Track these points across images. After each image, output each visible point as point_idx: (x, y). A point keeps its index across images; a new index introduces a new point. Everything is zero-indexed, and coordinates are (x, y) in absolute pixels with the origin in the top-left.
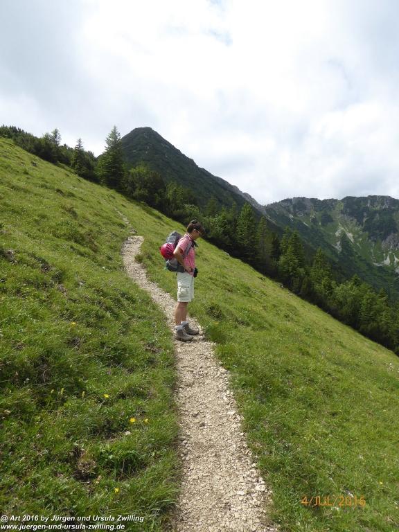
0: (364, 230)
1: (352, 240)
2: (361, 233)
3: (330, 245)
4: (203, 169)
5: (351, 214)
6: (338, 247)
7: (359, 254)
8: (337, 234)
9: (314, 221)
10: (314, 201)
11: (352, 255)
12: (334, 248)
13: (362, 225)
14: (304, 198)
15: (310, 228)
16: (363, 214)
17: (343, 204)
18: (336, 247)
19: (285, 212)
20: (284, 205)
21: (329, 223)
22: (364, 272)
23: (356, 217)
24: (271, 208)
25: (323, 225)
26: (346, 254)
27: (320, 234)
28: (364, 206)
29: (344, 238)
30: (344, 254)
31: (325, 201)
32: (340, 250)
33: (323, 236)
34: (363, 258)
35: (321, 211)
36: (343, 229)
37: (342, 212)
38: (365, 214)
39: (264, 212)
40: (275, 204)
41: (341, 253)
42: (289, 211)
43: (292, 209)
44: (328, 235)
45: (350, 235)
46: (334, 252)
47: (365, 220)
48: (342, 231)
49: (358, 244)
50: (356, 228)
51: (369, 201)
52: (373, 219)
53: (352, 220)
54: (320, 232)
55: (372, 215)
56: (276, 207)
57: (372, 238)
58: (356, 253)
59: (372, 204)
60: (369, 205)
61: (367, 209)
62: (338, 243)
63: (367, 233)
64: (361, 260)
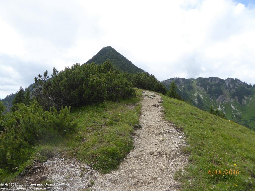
0: (208, 93)
1: (202, 98)
2: (206, 95)
3: (192, 101)
5: (201, 86)
7: (206, 105)
8: (195, 95)
9: (184, 89)
10: (183, 79)
11: (203, 105)
12: (194, 102)
13: (207, 91)
14: (179, 78)
15: (182, 92)
16: (207, 86)
17: (197, 81)
18: (195, 101)
20: (170, 81)
21: (191, 90)
23: (203, 87)
24: (164, 83)
25: (188, 91)
26: (200, 105)
28: (207, 82)
29: (198, 97)
31: (189, 79)
32: (197, 103)
33: (189, 96)
35: (187, 84)
36: (197, 92)
37: (197, 85)
40: (166, 81)
41: (198, 104)
44: (191, 96)
45: (201, 96)
46: (194, 104)
47: (208, 89)
48: (197, 94)
49: (205, 100)
50: (204, 92)
51: (209, 80)
52: (212, 88)
53: (202, 89)
54: (187, 94)
55: (211, 86)
56: (166, 82)
57: (212, 97)
58: (205, 104)
59: (211, 81)
60: (209, 82)
61: (208, 84)
62: (196, 99)
63: (209, 95)
64: (207, 108)
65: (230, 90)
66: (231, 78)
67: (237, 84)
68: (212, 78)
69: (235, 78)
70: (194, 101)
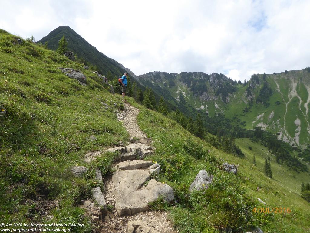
0: (191, 90)
1: (185, 96)
2: (189, 92)
3: (174, 98)
4: (102, 53)
5: (184, 82)
6: (178, 99)
7: (189, 103)
8: (177, 92)
9: (165, 85)
10: (165, 74)
11: (185, 104)
13: (190, 88)
14: (160, 72)
15: (163, 88)
16: (190, 82)
17: (180, 76)
18: (177, 99)
19: (149, 80)
20: (149, 75)
21: (173, 86)
22: (191, 113)
23: (187, 84)
24: (141, 77)
25: (170, 87)
27: (168, 92)
28: (190, 77)
29: (181, 94)
30: (181, 104)
31: (171, 74)
32: (179, 101)
33: (170, 93)
34: (191, 105)
35: (169, 79)
36: (180, 89)
37: (180, 80)
38: (192, 82)
39: (138, 80)
40: (144, 75)
42: (152, 80)
43: (153, 78)
44: (173, 93)
45: (184, 93)
46: (176, 102)
47: (191, 85)
48: (180, 91)
49: (188, 98)
50: (187, 89)
51: (194, 75)
52: (195, 84)
53: (185, 85)
54: (168, 91)
55: (195, 82)
56: (145, 77)
57: (195, 94)
58: (187, 103)
59: (195, 77)
60: (193, 77)
61: (192, 79)
62: (178, 97)
63: (193, 92)
64: (190, 106)
65: (215, 86)
66: (216, 73)
67: (222, 80)
68: (196, 72)
69: (220, 73)
70: (175, 99)
